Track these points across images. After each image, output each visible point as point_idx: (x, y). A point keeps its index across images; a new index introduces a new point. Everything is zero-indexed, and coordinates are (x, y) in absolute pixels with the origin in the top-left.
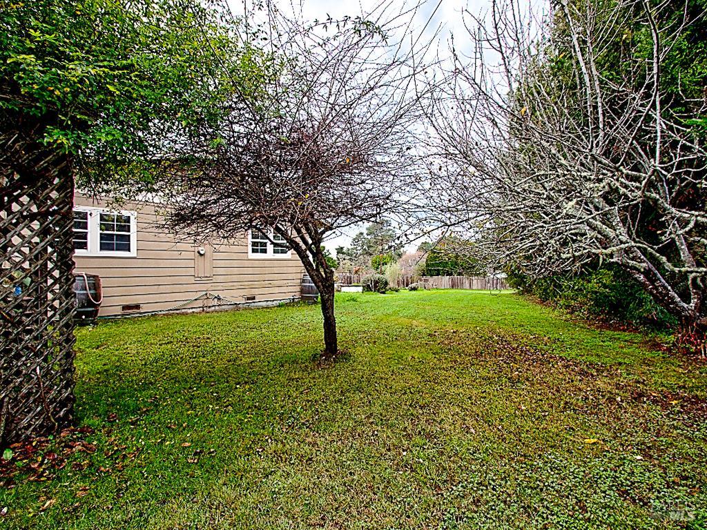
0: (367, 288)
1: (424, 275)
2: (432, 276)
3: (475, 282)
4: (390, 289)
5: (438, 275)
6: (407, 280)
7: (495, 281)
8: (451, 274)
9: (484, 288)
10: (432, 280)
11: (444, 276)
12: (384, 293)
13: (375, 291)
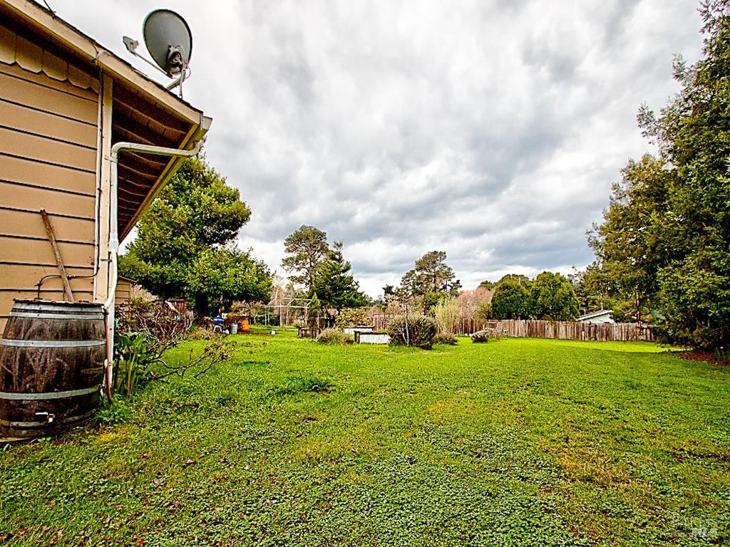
0: (397, 340)
1: (489, 318)
2: (500, 319)
3: (562, 329)
4: (441, 339)
5: (509, 317)
6: (466, 324)
7: (592, 329)
8: (526, 318)
9: (577, 337)
10: (501, 325)
11: (517, 319)
12: (428, 348)
13: (411, 344)
